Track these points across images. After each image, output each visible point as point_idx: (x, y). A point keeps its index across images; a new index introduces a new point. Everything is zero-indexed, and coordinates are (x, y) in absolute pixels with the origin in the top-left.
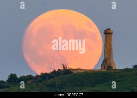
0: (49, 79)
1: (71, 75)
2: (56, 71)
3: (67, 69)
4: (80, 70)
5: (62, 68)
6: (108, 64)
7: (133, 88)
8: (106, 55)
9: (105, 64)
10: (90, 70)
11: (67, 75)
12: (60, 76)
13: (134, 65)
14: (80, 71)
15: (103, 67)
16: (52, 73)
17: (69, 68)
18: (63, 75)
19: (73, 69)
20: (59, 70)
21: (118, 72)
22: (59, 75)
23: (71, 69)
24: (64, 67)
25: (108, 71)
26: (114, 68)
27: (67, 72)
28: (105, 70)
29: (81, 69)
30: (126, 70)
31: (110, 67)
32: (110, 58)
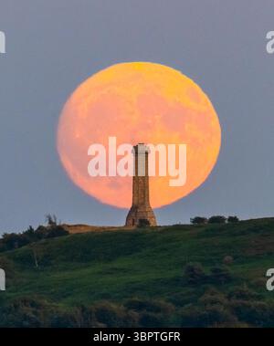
0: (20, 246)
1: (65, 238)
2: (35, 229)
3: (58, 224)
4: (83, 228)
5: (46, 224)
6: (140, 216)
7: (191, 264)
8: (136, 198)
9: (133, 215)
10: (103, 228)
11: (56, 238)
12: (43, 241)
13: (193, 217)
14: (83, 230)
15: (131, 222)
16: (25, 233)
17: (62, 223)
18: (49, 237)
19: (69, 226)
20: (40, 228)
21: (160, 232)
22: (40, 238)
23: (64, 225)
24: (50, 222)
25: (141, 230)
26: (152, 224)
27: (57, 231)
28: (133, 228)
29: (85, 226)
30: (178, 228)
31: (144, 222)
32: (143, 204)
